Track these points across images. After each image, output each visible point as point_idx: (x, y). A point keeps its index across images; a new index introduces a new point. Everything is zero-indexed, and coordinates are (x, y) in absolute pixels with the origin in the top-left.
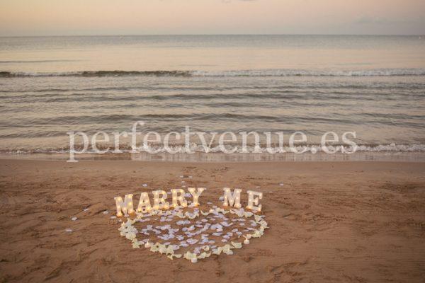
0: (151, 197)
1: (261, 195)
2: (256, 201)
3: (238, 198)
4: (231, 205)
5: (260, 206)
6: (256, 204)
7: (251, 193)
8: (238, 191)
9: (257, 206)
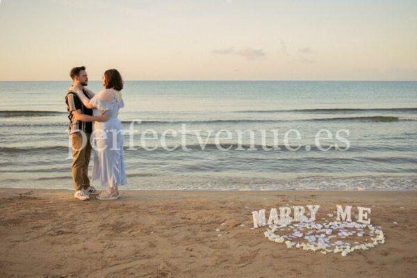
0: (279, 212)
1: (369, 210)
2: (366, 216)
3: (349, 214)
4: (344, 219)
5: (369, 220)
6: (366, 218)
7: (361, 209)
8: (349, 208)
9: (367, 220)
